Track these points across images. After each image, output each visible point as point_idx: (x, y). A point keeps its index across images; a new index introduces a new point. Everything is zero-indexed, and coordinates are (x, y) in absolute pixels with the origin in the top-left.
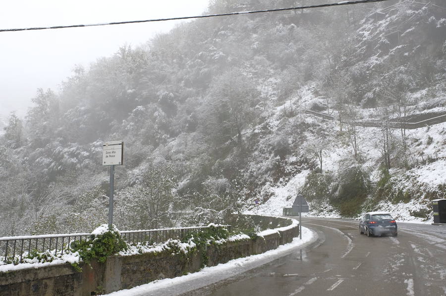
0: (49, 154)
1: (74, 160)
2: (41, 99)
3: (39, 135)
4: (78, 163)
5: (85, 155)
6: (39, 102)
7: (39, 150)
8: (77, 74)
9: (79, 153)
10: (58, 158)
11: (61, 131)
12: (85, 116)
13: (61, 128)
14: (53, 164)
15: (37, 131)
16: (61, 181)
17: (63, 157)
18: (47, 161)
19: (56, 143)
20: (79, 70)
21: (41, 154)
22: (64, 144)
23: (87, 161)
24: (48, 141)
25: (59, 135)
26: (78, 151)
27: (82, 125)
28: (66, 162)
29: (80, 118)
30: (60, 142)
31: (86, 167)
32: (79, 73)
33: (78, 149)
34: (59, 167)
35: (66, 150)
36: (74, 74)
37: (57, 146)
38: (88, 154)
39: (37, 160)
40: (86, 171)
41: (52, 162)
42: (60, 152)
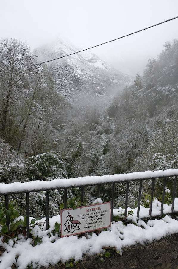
0: (155, 91)
1: (167, 93)
2: (150, 64)
3: (149, 82)
4: (170, 95)
5: (173, 90)
6: (149, 66)
7: (150, 89)
8: (167, 48)
9: (170, 90)
10: (160, 93)
11: (161, 79)
12: (173, 70)
13: (160, 78)
14: (157, 96)
15: (149, 81)
16: (162, 104)
17: (162, 92)
18: (154, 94)
19: (158, 85)
20: (168, 45)
21: (151, 91)
22: (162, 86)
23: (174, 94)
24: (154, 85)
25: (160, 81)
26: (170, 89)
27: (172, 75)
28: (164, 94)
29: (170, 71)
30: (161, 85)
31: (174, 96)
32: (168, 47)
33: (169, 88)
34: (160, 97)
35: (163, 88)
36: (165, 48)
37: (159, 87)
38: (175, 90)
39: (150, 94)
40: (174, 98)
41: (156, 95)
42: (160, 90)
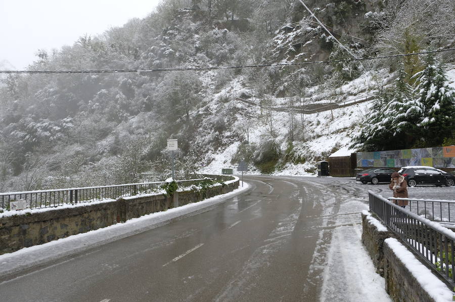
0: (23, 128)
1: (47, 134)
2: (10, 80)
3: (11, 112)
4: (51, 136)
5: (57, 129)
6: (8, 83)
7: (12, 125)
8: (41, 59)
9: (52, 128)
10: (32, 132)
11: (33, 109)
12: (54, 97)
13: (32, 107)
14: (27, 137)
15: (9, 108)
16: (38, 151)
17: (36, 131)
18: (21, 134)
19: (29, 119)
20: (43, 55)
21: (15, 128)
22: (36, 119)
23: (59, 135)
24: (19, 117)
25: (31, 112)
26: (50, 126)
27: (52, 104)
28: (40, 135)
29: (50, 98)
30: (33, 118)
31: (59, 139)
32: (43, 58)
33: (50, 124)
34: (34, 140)
35: (39, 125)
36: (38, 59)
37: (30, 122)
38: (59, 128)
39: (12, 133)
40: (59, 142)
41: (26, 136)
42: (33, 127)
